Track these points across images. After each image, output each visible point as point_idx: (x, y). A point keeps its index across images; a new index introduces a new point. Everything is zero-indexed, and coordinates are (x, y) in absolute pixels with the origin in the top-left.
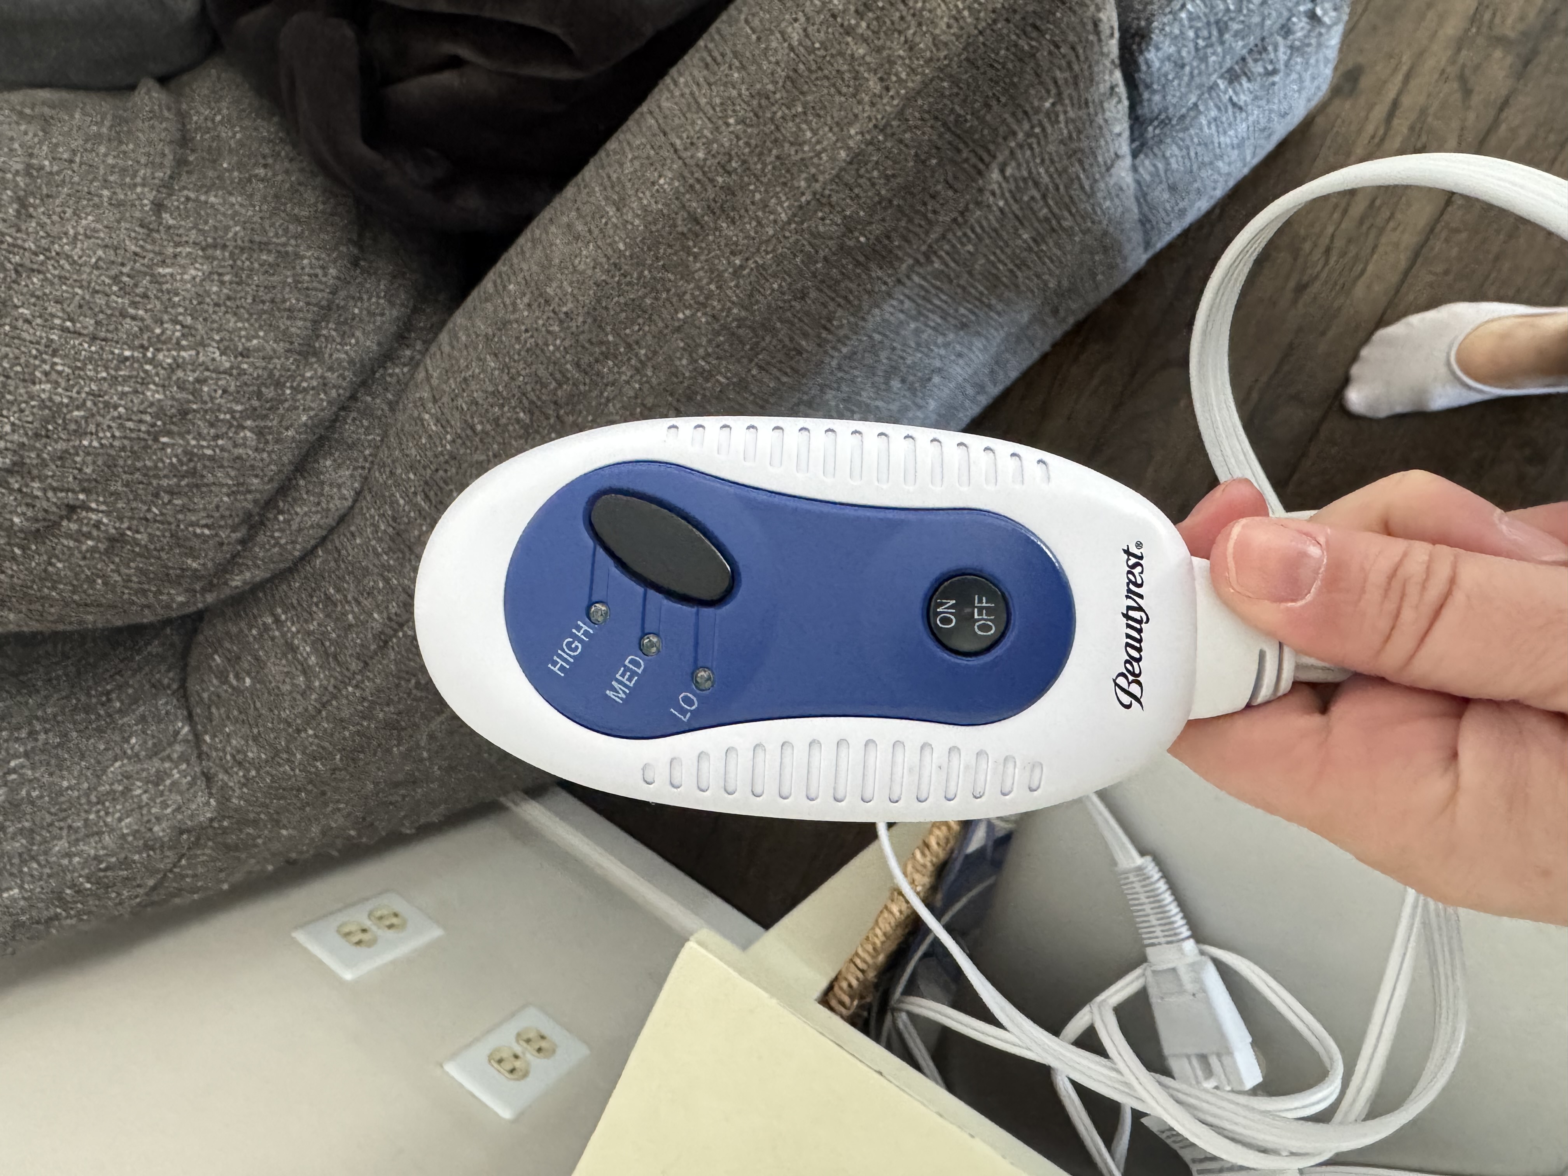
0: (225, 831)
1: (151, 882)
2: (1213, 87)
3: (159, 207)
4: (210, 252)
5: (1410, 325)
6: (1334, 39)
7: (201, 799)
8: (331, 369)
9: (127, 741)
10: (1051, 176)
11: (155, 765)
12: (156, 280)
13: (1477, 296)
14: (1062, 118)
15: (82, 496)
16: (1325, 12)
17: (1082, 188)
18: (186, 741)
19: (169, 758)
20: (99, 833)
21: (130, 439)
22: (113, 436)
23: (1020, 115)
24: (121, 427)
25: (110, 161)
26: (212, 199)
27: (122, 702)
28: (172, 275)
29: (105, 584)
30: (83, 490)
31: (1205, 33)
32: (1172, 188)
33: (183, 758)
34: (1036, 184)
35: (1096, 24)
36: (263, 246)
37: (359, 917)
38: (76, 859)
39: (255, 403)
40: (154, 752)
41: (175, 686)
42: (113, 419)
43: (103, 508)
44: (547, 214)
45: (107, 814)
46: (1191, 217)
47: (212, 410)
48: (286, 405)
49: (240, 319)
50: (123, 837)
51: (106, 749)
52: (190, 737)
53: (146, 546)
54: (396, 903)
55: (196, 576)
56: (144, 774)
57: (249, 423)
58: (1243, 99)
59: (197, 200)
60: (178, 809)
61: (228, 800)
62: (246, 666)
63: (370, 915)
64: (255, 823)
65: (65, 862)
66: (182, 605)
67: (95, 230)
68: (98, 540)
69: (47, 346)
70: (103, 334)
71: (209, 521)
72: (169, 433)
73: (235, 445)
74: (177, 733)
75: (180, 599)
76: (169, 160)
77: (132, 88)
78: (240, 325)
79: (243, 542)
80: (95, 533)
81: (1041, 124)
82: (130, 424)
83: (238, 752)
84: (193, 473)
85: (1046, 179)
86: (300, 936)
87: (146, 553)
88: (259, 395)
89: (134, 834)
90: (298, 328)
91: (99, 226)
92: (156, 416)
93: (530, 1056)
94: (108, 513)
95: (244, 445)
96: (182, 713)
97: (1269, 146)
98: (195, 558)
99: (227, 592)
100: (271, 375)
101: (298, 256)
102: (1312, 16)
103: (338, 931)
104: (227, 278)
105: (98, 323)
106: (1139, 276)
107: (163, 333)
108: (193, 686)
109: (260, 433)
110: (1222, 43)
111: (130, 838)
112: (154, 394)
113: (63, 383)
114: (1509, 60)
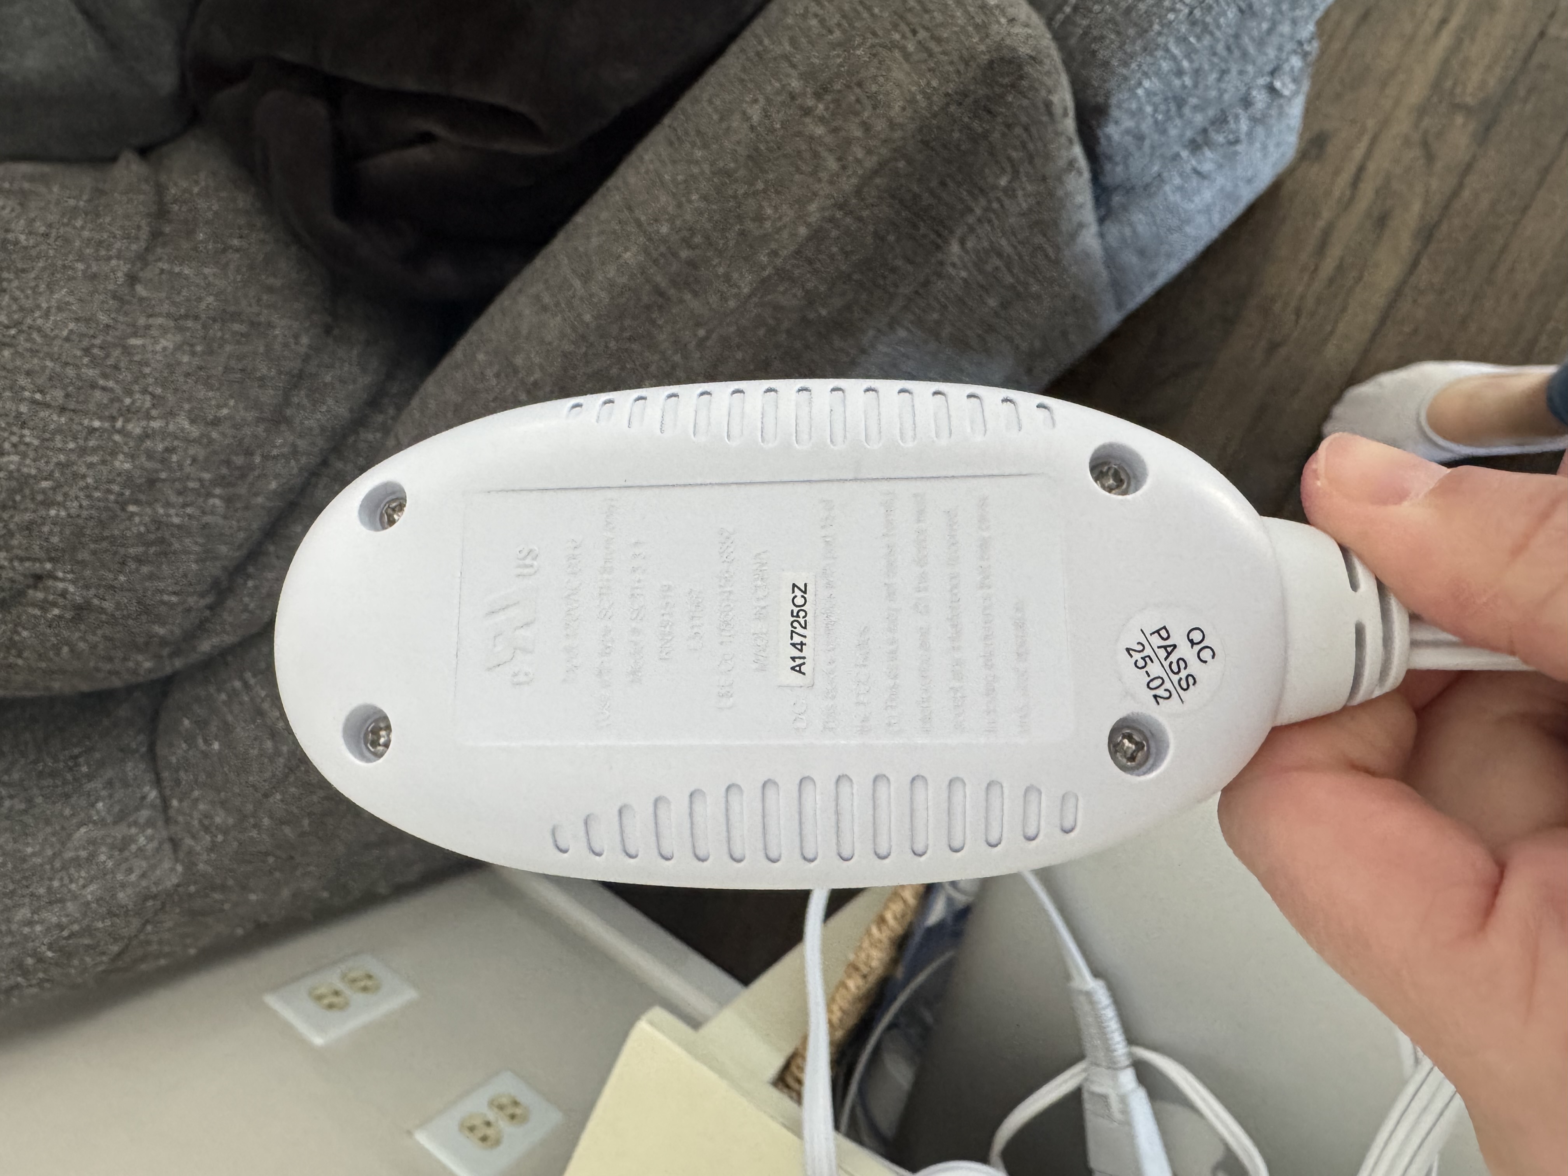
0: (190, 896)
1: (115, 949)
2: (1176, 157)
3: (132, 279)
4: (181, 322)
5: (1381, 385)
6: (1296, 110)
7: (167, 865)
8: (300, 436)
9: (93, 805)
10: (1015, 248)
11: (120, 832)
12: (127, 350)
13: (1447, 354)
14: (1020, 193)
15: (48, 566)
16: (1284, 84)
17: (1047, 256)
18: (153, 806)
19: (135, 823)
20: (62, 901)
21: (98, 508)
22: (81, 506)
23: (976, 192)
24: (89, 497)
25: (86, 234)
26: (186, 271)
27: (89, 766)
28: (144, 346)
29: (72, 651)
30: (51, 560)
31: (1162, 107)
32: (1142, 253)
33: (150, 823)
34: (1000, 255)
35: (1048, 105)
36: (236, 317)
37: (332, 979)
38: (38, 928)
39: (224, 471)
40: (121, 817)
41: (144, 749)
42: (81, 489)
43: (70, 576)
44: (515, 286)
45: (71, 881)
46: (1161, 279)
47: (179, 479)
48: (256, 473)
49: (211, 388)
50: (87, 904)
51: (73, 815)
52: (158, 801)
53: (113, 615)
54: (370, 964)
55: (163, 642)
56: (109, 841)
57: (218, 491)
58: (1207, 167)
59: (171, 273)
60: (143, 875)
61: (195, 864)
62: (214, 729)
63: (343, 977)
64: (223, 888)
65: (26, 930)
66: (150, 671)
67: (68, 303)
68: (64, 607)
69: (16, 417)
70: (72, 405)
71: (177, 588)
72: (137, 502)
73: (204, 513)
74: (144, 798)
75: (148, 665)
76: (144, 233)
77: (114, 159)
78: (210, 394)
79: (211, 607)
80: (61, 601)
81: (999, 200)
82: (97, 494)
83: (206, 817)
84: (162, 541)
85: (1008, 250)
86: (272, 1001)
87: (113, 621)
88: (228, 463)
89: (99, 900)
90: (268, 396)
91: (71, 299)
92: (124, 486)
93: (503, 1125)
94: (73, 582)
95: (213, 513)
96: (149, 776)
97: (1236, 210)
98: (163, 624)
99: (193, 658)
100: (240, 442)
101: (270, 325)
102: (1271, 90)
103: (310, 994)
104: (199, 348)
105: (67, 396)
106: (1114, 335)
107: (133, 403)
108: (161, 750)
109: (229, 500)
110: (1181, 116)
111: (94, 906)
112: (123, 464)
113: (32, 454)
114: (1472, 126)
